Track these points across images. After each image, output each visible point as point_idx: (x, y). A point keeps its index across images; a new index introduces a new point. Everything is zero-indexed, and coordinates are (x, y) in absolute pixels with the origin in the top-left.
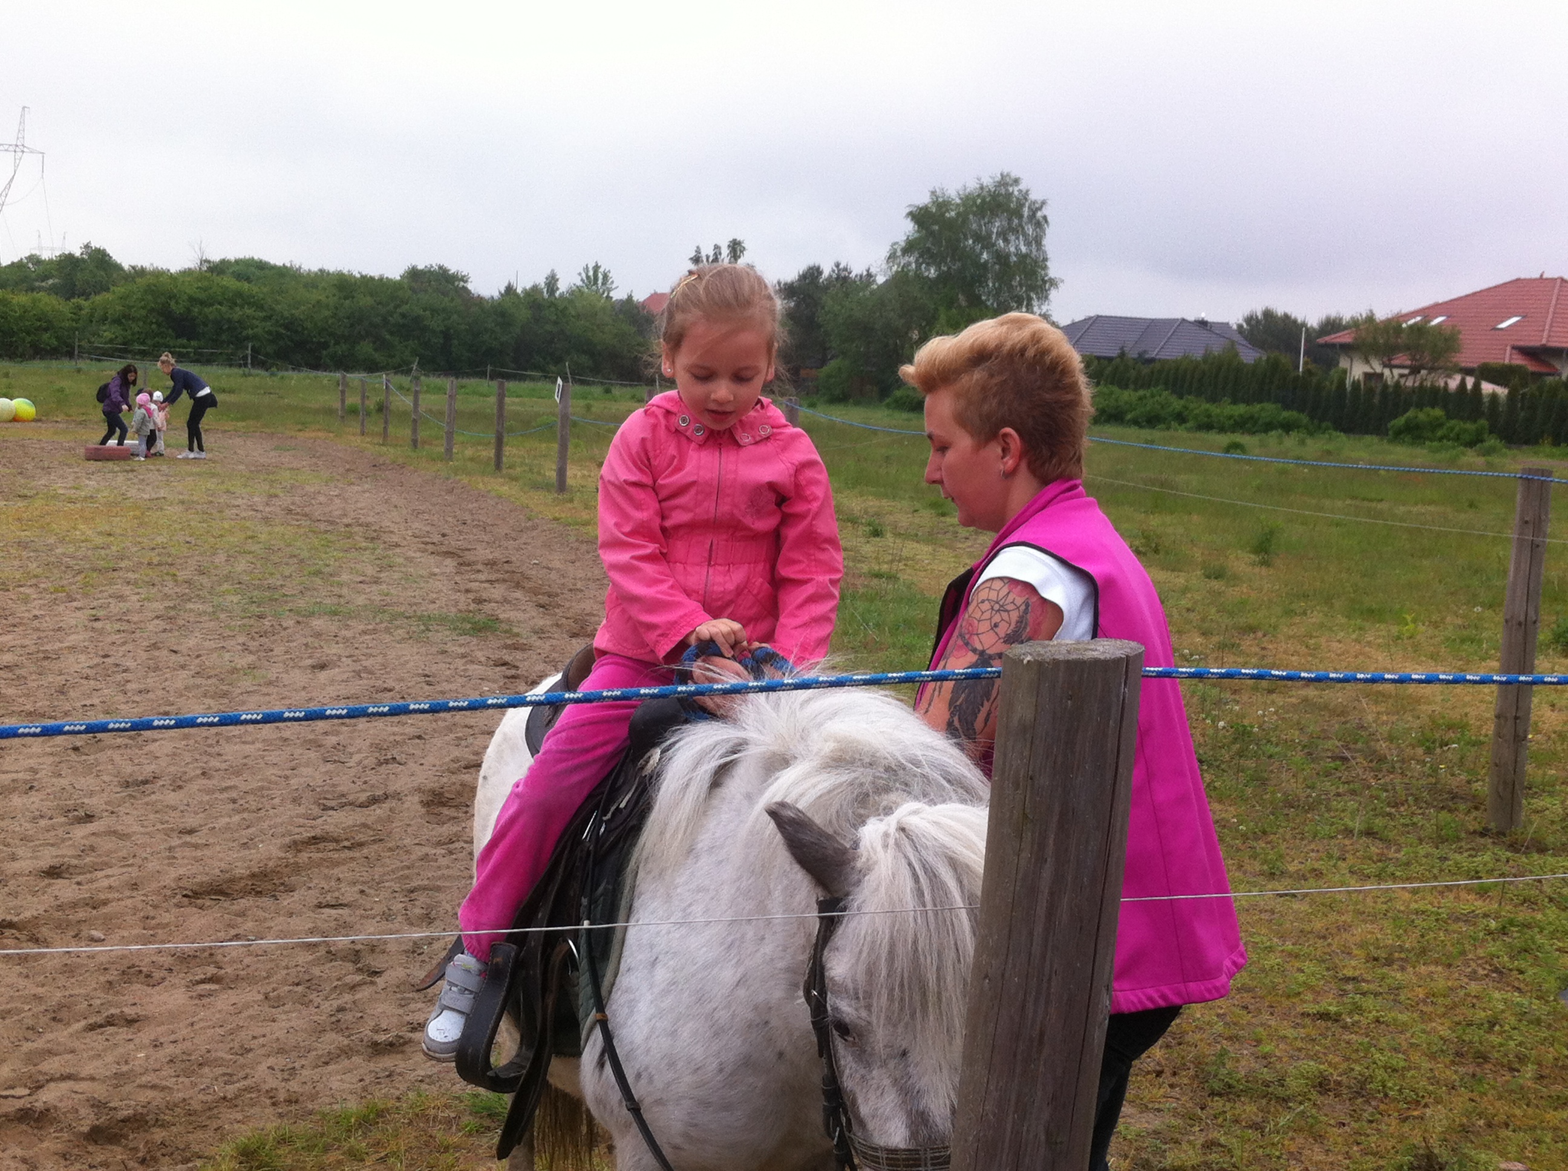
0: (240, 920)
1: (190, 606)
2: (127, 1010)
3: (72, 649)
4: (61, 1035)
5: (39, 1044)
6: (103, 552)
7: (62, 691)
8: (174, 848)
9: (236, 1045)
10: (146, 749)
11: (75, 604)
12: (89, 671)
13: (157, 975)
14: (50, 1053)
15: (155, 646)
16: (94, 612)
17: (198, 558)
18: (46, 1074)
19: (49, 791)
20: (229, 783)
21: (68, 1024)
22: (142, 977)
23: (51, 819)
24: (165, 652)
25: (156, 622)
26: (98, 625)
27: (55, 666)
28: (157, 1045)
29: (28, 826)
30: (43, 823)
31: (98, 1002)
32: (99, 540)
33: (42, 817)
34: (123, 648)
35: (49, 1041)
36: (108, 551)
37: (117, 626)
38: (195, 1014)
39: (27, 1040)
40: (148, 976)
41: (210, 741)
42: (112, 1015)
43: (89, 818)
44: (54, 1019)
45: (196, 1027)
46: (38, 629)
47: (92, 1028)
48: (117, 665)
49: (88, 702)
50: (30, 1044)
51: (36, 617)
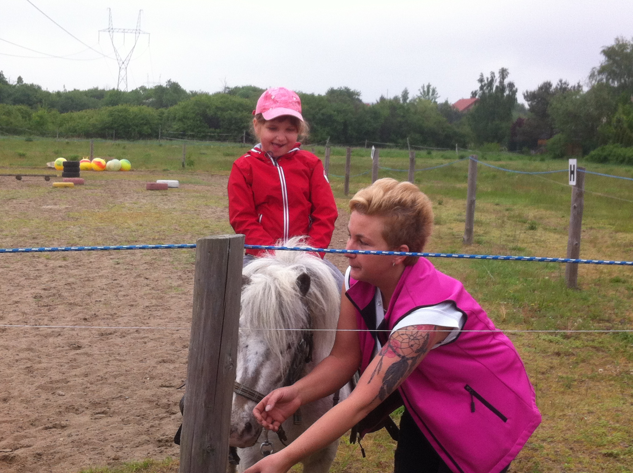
0: (125, 390)
1: (164, 258)
2: (62, 422)
3: (101, 277)
4: (33, 430)
5: (23, 433)
6: (134, 234)
7: (89, 295)
8: (110, 361)
9: (102, 437)
10: (116, 320)
11: (111, 257)
12: (105, 286)
13: (81, 410)
14: (26, 437)
15: (139, 276)
16: (117, 260)
17: (177, 237)
18: (21, 444)
19: (66, 336)
20: (146, 335)
21: (37, 427)
22: (74, 410)
23: (63, 347)
24: (142, 279)
25: (144, 265)
26: (117, 266)
27: (91, 283)
28: (70, 436)
29: (51, 350)
30: (58, 349)
31: (52, 419)
32: (134, 228)
33: (59, 346)
34: (124, 277)
35: (26, 433)
36: (136, 233)
37: (126, 267)
38: (90, 425)
39: (17, 431)
40: (77, 410)
41: (145, 318)
42: (56, 424)
43: (79, 347)
44: (32, 424)
45: (88, 430)
46: (90, 268)
47: (46, 428)
48: (119, 284)
49: (98, 300)
50: (18, 433)
51: (91, 262)
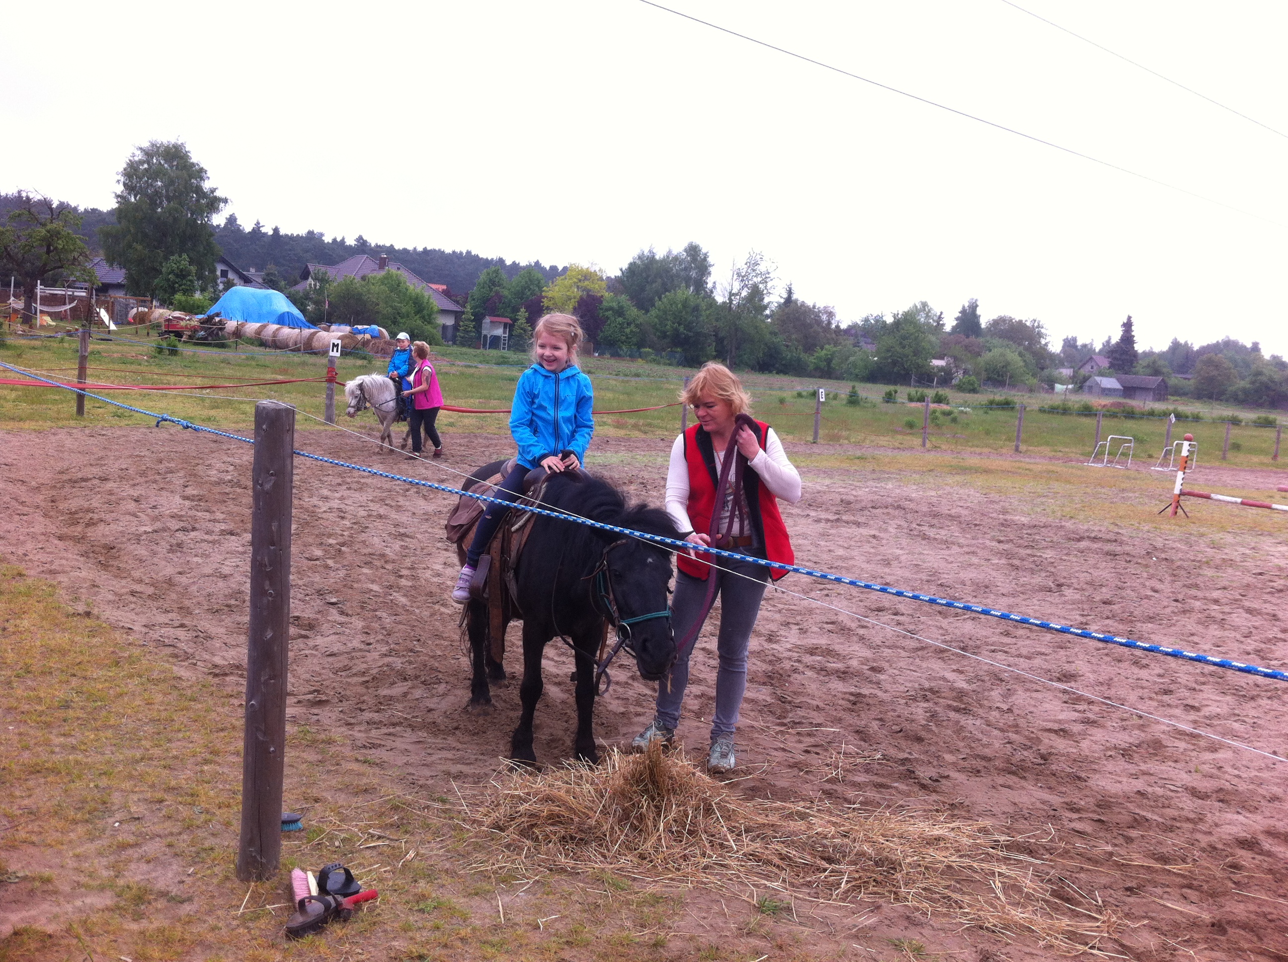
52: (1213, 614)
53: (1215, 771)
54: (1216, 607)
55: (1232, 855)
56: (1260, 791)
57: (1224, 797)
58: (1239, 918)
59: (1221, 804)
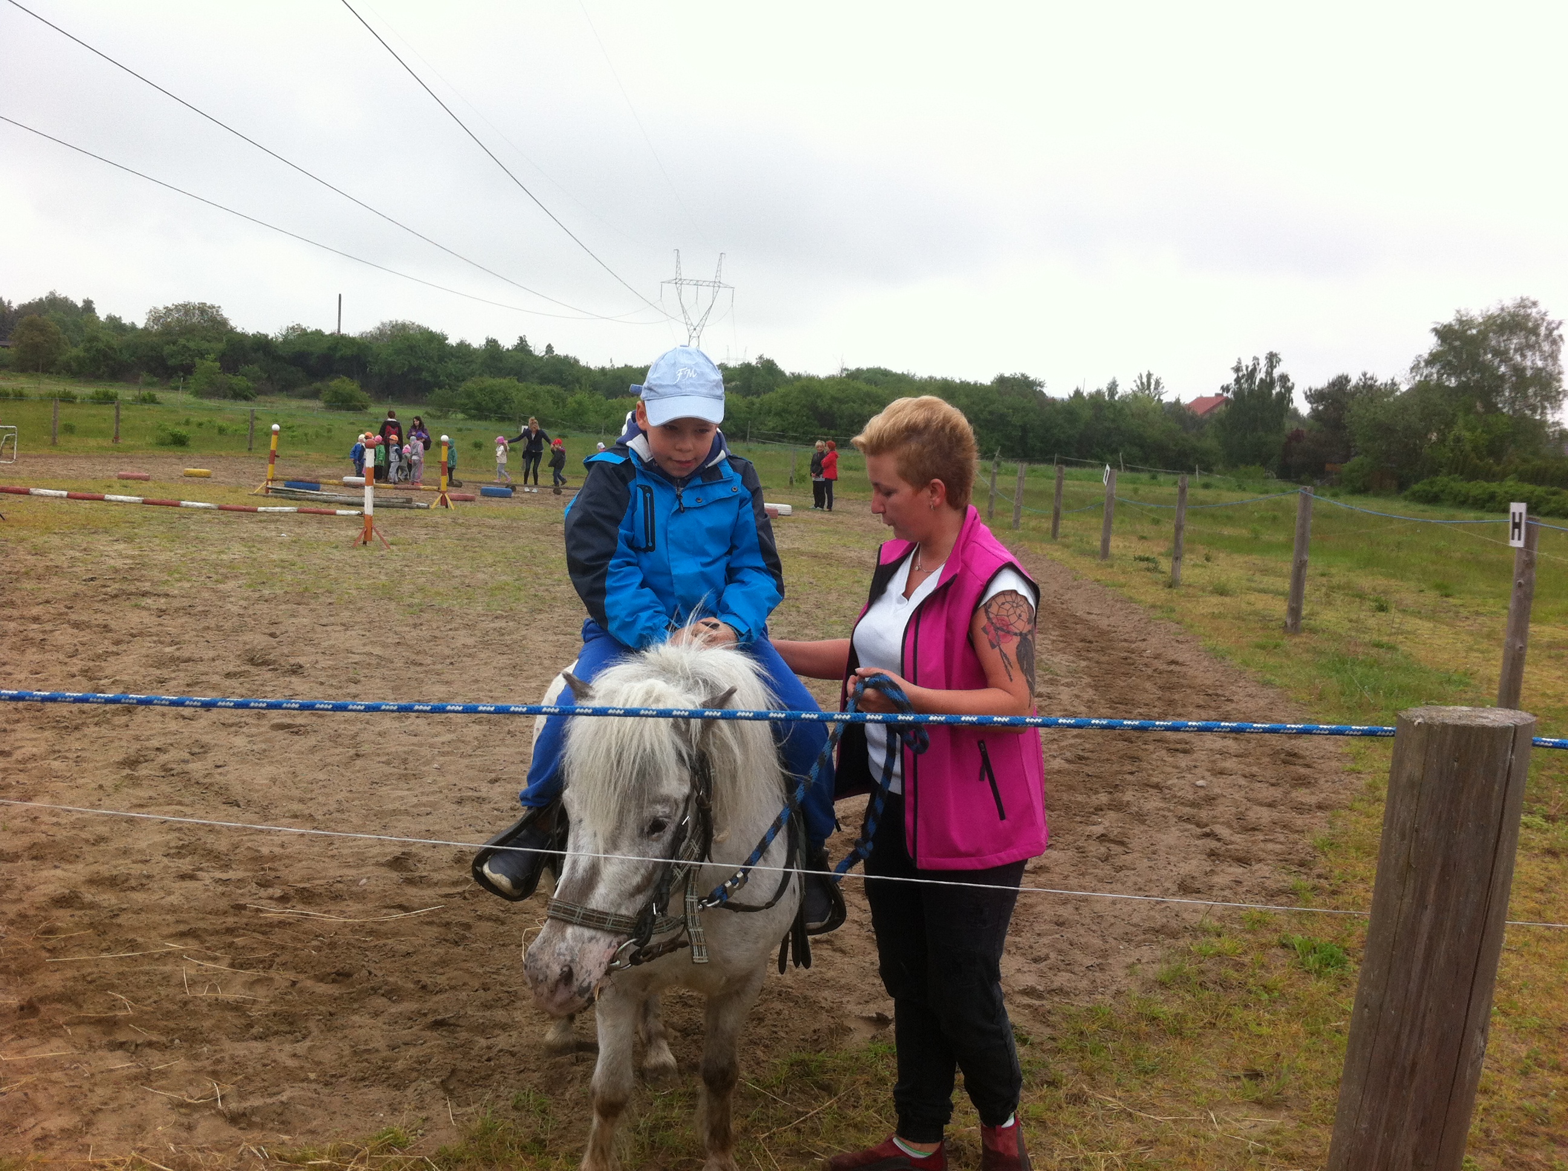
52: (31, 635)
53: (28, 825)
54: (35, 626)
55: (46, 919)
56: (84, 835)
57: (38, 854)
58: (53, 990)
59: (34, 862)
